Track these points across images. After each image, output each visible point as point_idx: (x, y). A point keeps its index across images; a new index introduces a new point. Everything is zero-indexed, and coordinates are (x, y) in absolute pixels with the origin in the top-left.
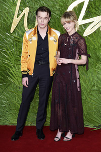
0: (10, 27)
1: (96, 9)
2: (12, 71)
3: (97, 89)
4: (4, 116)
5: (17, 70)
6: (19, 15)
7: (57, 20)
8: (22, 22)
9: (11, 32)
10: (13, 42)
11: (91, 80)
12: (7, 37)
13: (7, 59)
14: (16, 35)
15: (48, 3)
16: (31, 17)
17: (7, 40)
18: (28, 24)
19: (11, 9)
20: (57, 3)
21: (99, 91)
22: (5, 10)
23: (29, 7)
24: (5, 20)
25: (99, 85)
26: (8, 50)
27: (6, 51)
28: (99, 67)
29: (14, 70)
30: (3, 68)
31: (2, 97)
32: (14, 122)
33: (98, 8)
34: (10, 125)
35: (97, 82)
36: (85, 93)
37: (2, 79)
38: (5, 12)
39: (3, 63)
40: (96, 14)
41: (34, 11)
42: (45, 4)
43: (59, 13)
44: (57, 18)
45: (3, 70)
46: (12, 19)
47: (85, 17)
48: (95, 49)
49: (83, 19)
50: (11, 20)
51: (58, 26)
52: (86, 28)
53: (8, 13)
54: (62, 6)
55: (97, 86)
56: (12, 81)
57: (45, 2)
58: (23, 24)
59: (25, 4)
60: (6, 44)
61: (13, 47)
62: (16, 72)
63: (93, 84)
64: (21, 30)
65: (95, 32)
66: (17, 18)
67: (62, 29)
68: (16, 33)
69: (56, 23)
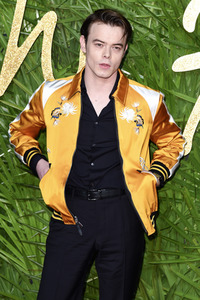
2: (4, 225)
5: (23, 221)
6: (23, 36)
8: (33, 59)
14: (15, 104)
16: (65, 41)
18: (55, 66)
23: (57, 10)
29: (12, 220)
41: (72, 23)
44: (151, 42)
46: (3, 50)
51: (157, 69)
56: (6, 257)
58: (38, 68)
59: (42, 2)
62: (17, 228)
64: (32, 83)
66: (19, 45)
67: (170, 76)
68: (17, 97)
69: (147, 57)
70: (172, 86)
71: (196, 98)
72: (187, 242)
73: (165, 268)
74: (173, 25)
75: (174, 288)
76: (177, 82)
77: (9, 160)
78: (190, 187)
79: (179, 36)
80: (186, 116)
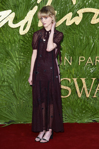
1: (3, 3)
3: (8, 84)
11: (2, 75)
21: (9, 86)
25: (9, 81)
28: (9, 62)
33: (5, 3)
35: (8, 77)
40: (3, 8)
48: (3, 44)
55: (7, 82)
63: (3, 79)
65: (3, 27)
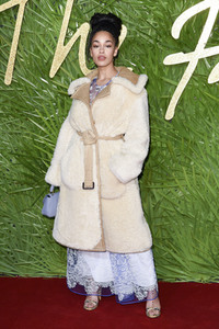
0: (49, 65)
4: (37, 256)
6: (67, 39)
7: (149, 49)
8: (73, 54)
9: (52, 76)
10: (56, 97)
12: (44, 86)
13: (43, 134)
14: (61, 83)
15: (129, 13)
17: (42, 93)
18: (87, 60)
19: (51, 27)
20: (150, 11)
22: (38, 30)
24: (38, 52)
26: (44, 114)
27: (40, 116)
30: (35, 154)
31: (32, 215)
32: (59, 271)
34: (50, 276)
36: (212, 207)
37: (31, 177)
38: (38, 34)
39: (35, 143)
42: (124, 15)
43: (154, 33)
44: (150, 45)
45: (34, 158)
46: (54, 48)
47: (211, 43)
49: (207, 46)
50: (50, 50)
51: (153, 62)
52: (213, 65)
53: (44, 36)
54: (160, 19)
57: (124, 12)
58: (76, 60)
59: (80, 16)
60: (41, 101)
61: (56, 107)
64: (73, 70)
66: (65, 44)
67: (162, 67)
68: (63, 79)
69: (147, 55)
70: (163, 74)
71: (178, 82)
72: (168, 175)
73: (154, 191)
74: (165, 34)
75: (159, 203)
76: (166, 71)
77: (56, 119)
78: (172, 140)
79: (169, 41)
80: (171, 94)
